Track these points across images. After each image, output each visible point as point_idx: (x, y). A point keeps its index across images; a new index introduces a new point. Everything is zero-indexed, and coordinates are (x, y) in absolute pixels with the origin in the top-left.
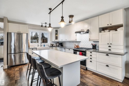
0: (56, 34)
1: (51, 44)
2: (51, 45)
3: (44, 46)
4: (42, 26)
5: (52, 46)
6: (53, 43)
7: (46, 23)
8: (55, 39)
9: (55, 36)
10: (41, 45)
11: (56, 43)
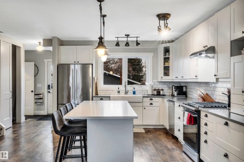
0: (166, 60)
2: (155, 93)
3: (134, 93)
4: (117, 44)
5: (157, 95)
6: (160, 87)
7: (127, 36)
8: (164, 75)
9: (163, 66)
10: (127, 91)
11: (169, 88)
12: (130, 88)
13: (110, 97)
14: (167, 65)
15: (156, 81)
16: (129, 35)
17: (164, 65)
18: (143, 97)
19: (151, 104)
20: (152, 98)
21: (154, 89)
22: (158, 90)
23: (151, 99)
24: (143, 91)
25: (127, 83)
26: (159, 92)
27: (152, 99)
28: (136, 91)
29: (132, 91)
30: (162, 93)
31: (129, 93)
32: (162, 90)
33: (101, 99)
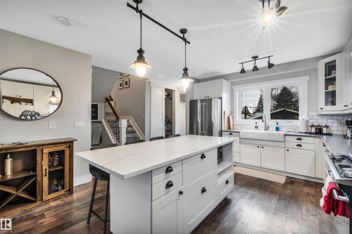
0: (330, 81)
1: (312, 126)
2: (313, 130)
3: (277, 129)
4: (243, 71)
5: (316, 133)
6: (322, 122)
7: (255, 58)
8: (326, 105)
9: (323, 91)
10: (267, 126)
12: (272, 123)
13: (239, 132)
14: (331, 88)
15: (315, 114)
16: (257, 57)
18: (285, 135)
19: (299, 145)
20: (301, 138)
21: (311, 124)
22: (319, 126)
23: (299, 139)
25: (269, 117)
26: (321, 129)
28: (280, 127)
30: (325, 131)
31: (269, 129)
32: (327, 127)
33: (231, 134)
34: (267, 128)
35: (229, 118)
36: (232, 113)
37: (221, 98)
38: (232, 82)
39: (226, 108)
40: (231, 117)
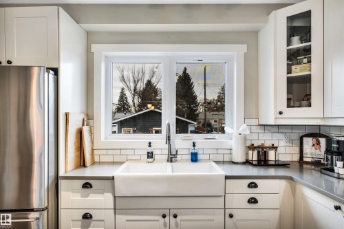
0: (291, 53)
1: (252, 147)
2: (254, 156)
5: (259, 163)
6: (266, 139)
8: (289, 106)
9: (283, 76)
10: (174, 152)
11: (291, 141)
12: (182, 142)
13: (113, 178)
14: (298, 71)
15: (255, 122)
17: (289, 72)
18: (227, 177)
19: (253, 201)
21: (249, 144)
22: (262, 147)
23: (253, 185)
24: (219, 151)
25: (173, 129)
26: (266, 154)
27: (255, 186)
28: (200, 152)
29: (187, 152)
31: (179, 157)
32: (274, 148)
33: (87, 186)
34: (172, 158)
35: (80, 133)
36: (89, 118)
37: (56, 71)
38: (88, 34)
39: (71, 102)
40: (86, 129)
